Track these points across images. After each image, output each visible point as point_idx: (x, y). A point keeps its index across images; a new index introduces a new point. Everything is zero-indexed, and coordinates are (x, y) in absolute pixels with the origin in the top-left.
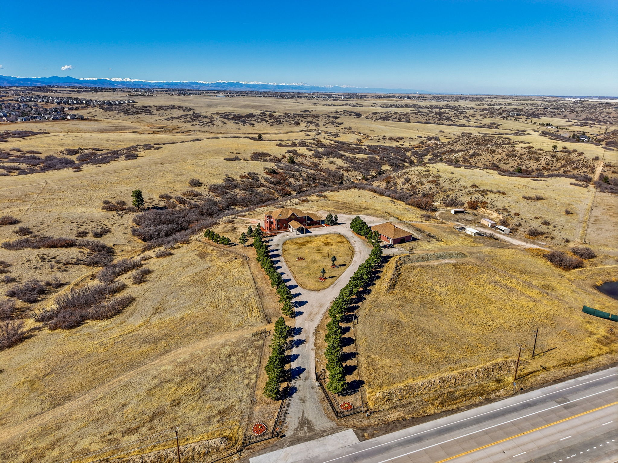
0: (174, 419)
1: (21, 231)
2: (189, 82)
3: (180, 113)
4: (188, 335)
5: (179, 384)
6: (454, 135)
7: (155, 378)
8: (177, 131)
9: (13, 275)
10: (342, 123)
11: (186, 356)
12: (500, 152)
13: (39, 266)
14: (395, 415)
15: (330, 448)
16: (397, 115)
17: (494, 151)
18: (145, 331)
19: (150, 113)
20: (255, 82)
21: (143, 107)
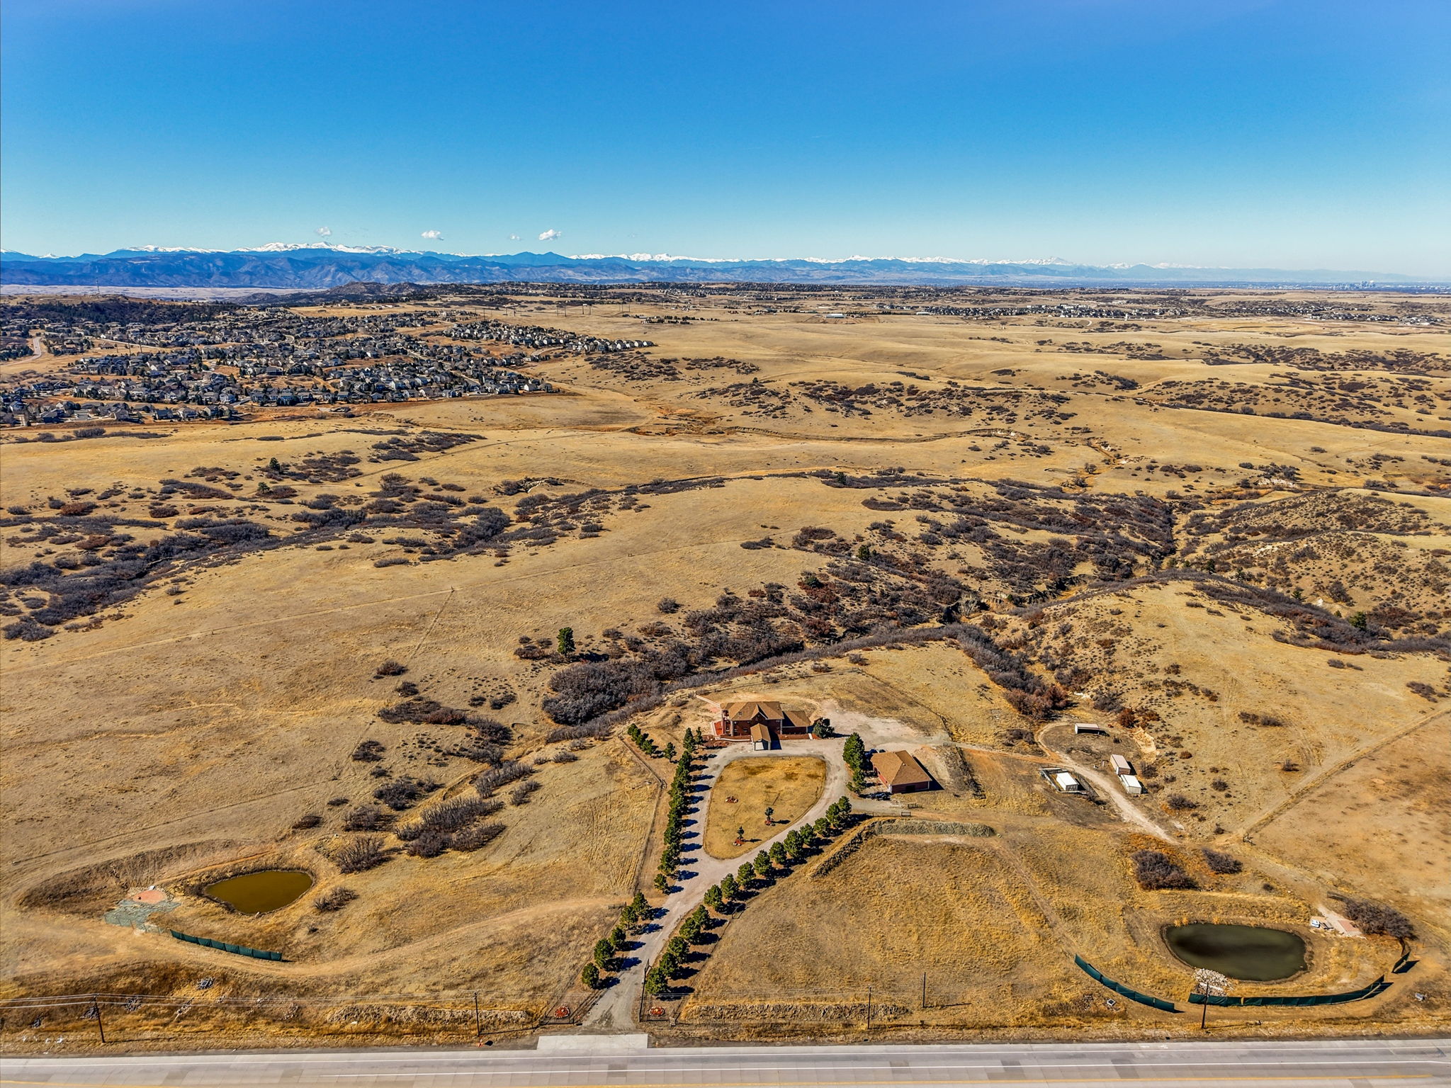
0: (492, 984)
1: (404, 688)
2: (789, 262)
3: (730, 377)
4: (543, 892)
5: (510, 949)
6: (1349, 461)
7: (490, 937)
8: (712, 427)
9: (385, 765)
10: (1071, 415)
11: (530, 919)
12: (1365, 555)
13: (415, 754)
14: (699, 1032)
15: (615, 1046)
16: (1227, 392)
17: (1350, 552)
18: (501, 877)
19: (673, 375)
20: (937, 259)
21: (663, 361)
